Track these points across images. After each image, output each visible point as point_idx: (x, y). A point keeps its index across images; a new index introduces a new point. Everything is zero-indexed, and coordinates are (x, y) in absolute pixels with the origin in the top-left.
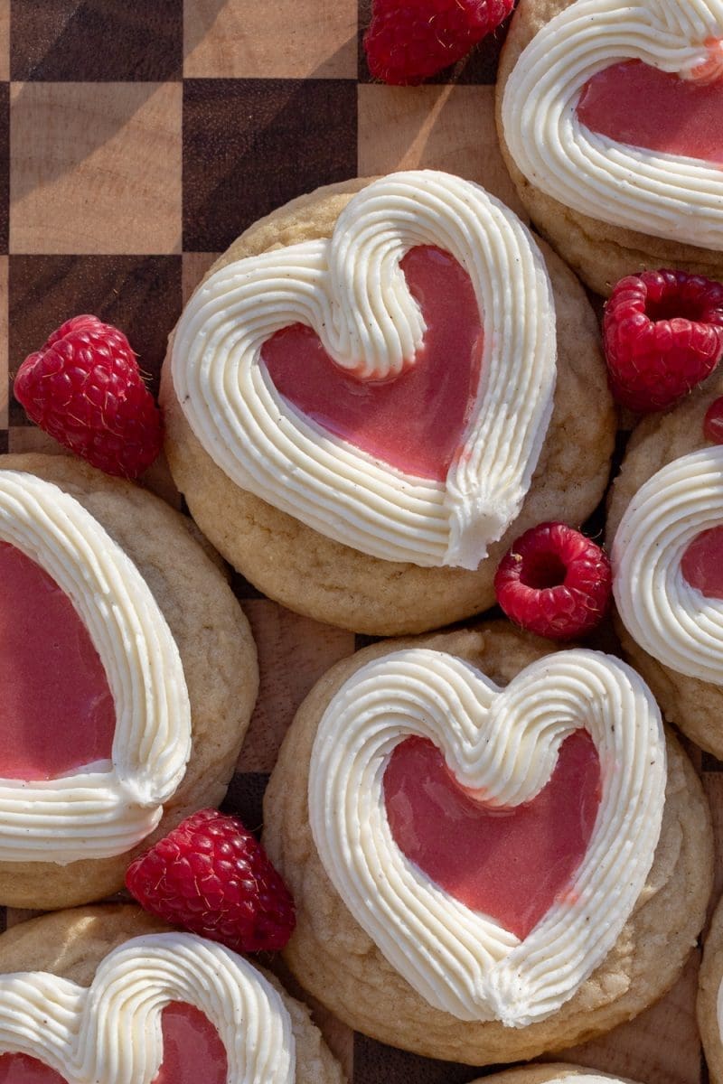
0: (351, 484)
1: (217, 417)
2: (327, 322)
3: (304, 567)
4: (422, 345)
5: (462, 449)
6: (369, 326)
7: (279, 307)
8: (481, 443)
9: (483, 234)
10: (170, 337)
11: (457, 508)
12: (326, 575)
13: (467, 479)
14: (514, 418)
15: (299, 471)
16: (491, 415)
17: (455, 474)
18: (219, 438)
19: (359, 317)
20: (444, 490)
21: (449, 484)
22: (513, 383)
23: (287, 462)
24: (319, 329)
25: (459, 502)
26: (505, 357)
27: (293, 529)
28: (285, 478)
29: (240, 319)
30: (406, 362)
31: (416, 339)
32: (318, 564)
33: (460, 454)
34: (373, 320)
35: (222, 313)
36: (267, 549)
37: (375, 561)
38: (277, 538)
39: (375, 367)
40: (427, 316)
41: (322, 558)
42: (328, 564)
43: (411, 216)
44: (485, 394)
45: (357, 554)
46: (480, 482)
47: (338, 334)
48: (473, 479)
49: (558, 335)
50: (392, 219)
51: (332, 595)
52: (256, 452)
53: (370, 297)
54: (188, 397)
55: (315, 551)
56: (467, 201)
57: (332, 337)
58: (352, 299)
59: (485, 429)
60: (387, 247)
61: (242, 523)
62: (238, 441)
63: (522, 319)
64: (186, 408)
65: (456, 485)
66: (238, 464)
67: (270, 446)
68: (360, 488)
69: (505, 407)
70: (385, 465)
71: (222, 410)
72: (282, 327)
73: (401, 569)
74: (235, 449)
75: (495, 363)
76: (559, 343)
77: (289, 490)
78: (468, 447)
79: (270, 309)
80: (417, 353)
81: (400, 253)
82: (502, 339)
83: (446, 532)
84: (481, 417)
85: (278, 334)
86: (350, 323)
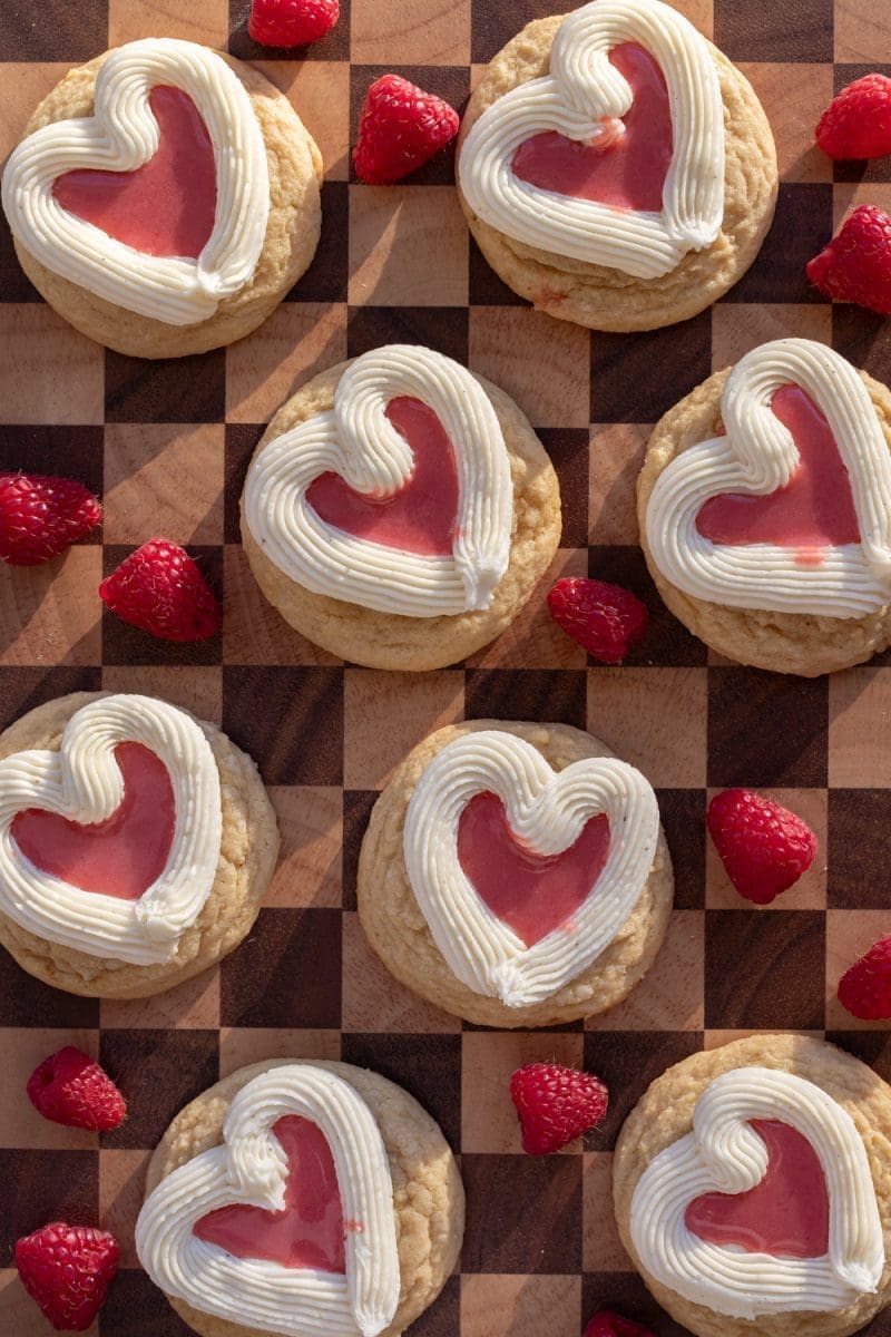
0: (389, 572)
1: (287, 549)
2: (346, 466)
3: (371, 636)
4: (413, 465)
5: (458, 529)
6: (374, 461)
7: (310, 464)
8: (470, 523)
9: (436, 380)
10: (240, 503)
11: (465, 570)
12: (387, 637)
13: (467, 549)
14: (489, 500)
15: (353, 572)
16: (472, 501)
17: (458, 547)
18: (292, 563)
19: (366, 457)
20: (453, 560)
21: (456, 556)
22: (481, 476)
23: (343, 568)
24: (341, 473)
25: (466, 565)
26: (472, 460)
27: (357, 613)
28: (341, 579)
29: (287, 479)
30: (405, 480)
31: (408, 463)
32: (380, 632)
33: (458, 534)
34: (376, 457)
35: (273, 478)
36: (343, 630)
37: (418, 620)
38: (347, 621)
39: (385, 489)
40: (413, 445)
41: (381, 627)
42: (387, 629)
43: (385, 380)
44: (464, 487)
45: (404, 618)
46: (476, 548)
47: (355, 472)
48: (471, 548)
49: (504, 435)
50: (372, 385)
51: (394, 650)
52: (319, 566)
53: (370, 442)
54: (264, 541)
55: (375, 623)
56: (419, 360)
57: (351, 476)
58: (359, 447)
59: (471, 512)
60: (373, 405)
61: (322, 617)
62: (306, 561)
63: (477, 431)
64: (265, 548)
65: (461, 555)
66: (310, 578)
67: (329, 560)
68: (396, 573)
69: (480, 493)
70: (410, 554)
71: (289, 543)
72: (315, 477)
73: (437, 620)
74: (306, 569)
75: (466, 466)
76: (505, 440)
77: (347, 586)
78: (462, 526)
79: (304, 467)
80: (411, 472)
81: (383, 407)
82: (467, 449)
83: (462, 588)
84: (465, 505)
85: (314, 482)
86: (362, 463)
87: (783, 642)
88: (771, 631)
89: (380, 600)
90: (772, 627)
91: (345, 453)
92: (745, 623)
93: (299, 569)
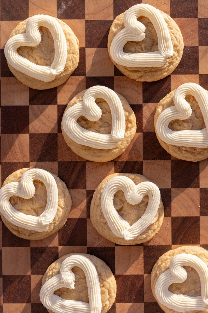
87: (189, 154)
88: (186, 151)
89: (95, 146)
90: (186, 150)
91: (86, 111)
92: (180, 149)
93: (75, 138)
